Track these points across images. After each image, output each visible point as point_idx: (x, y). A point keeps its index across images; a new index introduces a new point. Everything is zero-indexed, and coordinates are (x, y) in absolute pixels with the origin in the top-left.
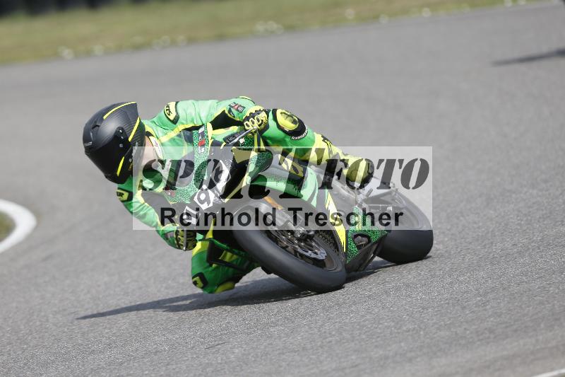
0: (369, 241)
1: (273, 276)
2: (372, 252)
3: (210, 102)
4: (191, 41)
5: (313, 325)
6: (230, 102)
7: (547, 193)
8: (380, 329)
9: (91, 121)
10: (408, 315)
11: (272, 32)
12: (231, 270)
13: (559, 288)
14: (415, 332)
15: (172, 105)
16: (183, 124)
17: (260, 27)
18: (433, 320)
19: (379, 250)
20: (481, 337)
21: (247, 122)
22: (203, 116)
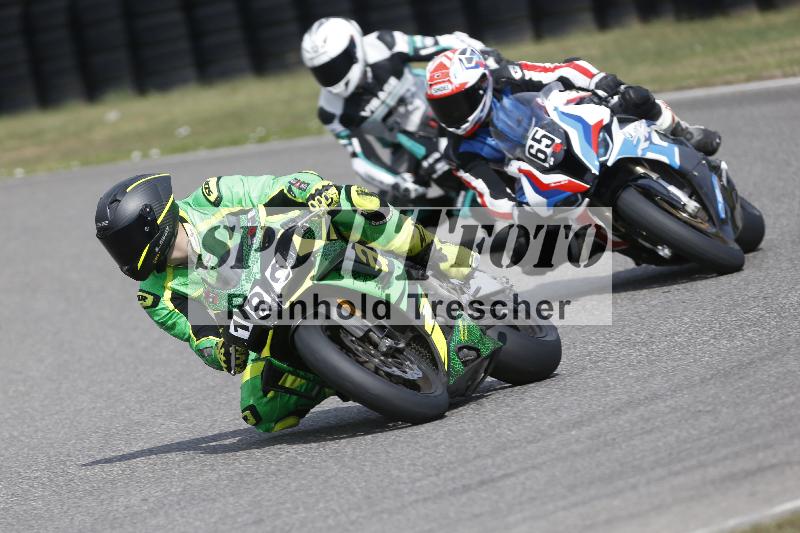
0: (479, 356)
1: (351, 403)
2: (482, 370)
3: (264, 178)
6: (291, 178)
9: (108, 195)
12: (294, 398)
15: (213, 182)
16: (227, 207)
19: (492, 366)
21: (312, 202)
22: (254, 195)
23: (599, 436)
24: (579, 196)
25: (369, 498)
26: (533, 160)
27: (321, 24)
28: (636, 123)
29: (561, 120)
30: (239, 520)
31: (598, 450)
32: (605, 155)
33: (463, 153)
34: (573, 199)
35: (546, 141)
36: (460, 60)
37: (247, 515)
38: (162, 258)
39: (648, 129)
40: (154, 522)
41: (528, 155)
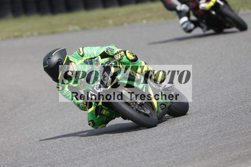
0: (166, 107)
3: (98, 47)
4: (40, 34)
5: (95, 160)
6: (107, 47)
7: (198, 101)
8: (125, 161)
10: (137, 155)
11: (76, 30)
13: (204, 143)
14: (140, 162)
15: (81, 49)
16: (86, 57)
17: (71, 28)
18: (148, 157)
19: (168, 111)
20: (169, 165)
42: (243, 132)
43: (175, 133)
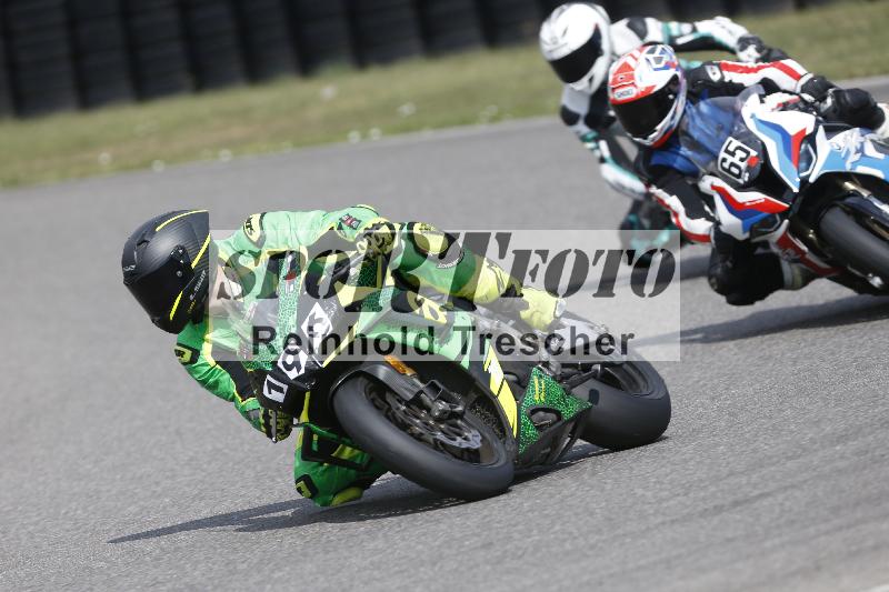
0: (559, 418)
2: (567, 434)
6: (342, 214)
12: (352, 472)
15: (255, 219)
19: (579, 430)
23: (867, 452)
24: (778, 218)
25: (610, 519)
26: (726, 175)
27: (563, 11)
28: (847, 132)
29: (759, 130)
30: (467, 543)
31: (864, 468)
32: (807, 169)
33: (655, 166)
34: (771, 220)
35: (740, 154)
36: (648, 60)
37: (476, 539)
38: (199, 306)
39: (862, 139)
40: (372, 546)
41: (720, 169)
42: (568, 546)
43: (327, 552)
